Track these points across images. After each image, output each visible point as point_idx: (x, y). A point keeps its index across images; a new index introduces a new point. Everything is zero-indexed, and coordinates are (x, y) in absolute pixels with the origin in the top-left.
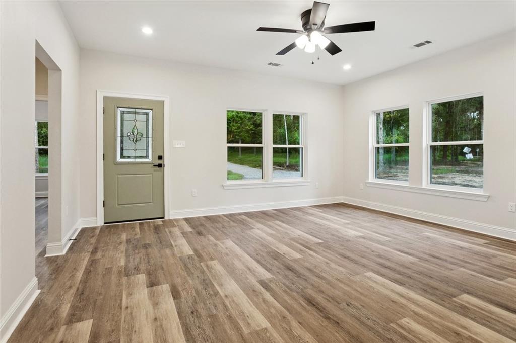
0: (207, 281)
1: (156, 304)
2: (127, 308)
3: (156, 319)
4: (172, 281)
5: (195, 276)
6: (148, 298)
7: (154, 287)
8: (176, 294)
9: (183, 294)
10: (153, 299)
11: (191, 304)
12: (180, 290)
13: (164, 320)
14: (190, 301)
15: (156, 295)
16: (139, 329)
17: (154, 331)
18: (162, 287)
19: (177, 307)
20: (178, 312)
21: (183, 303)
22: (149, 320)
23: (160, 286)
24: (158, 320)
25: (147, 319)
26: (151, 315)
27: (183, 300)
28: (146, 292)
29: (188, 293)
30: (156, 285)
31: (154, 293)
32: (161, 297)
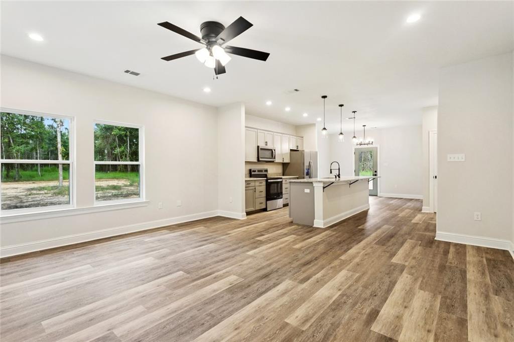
0: (333, 307)
1: (399, 317)
2: (429, 331)
3: (406, 307)
4: (363, 330)
5: (334, 320)
6: (402, 328)
7: (388, 336)
8: (374, 315)
9: (367, 310)
10: (399, 324)
11: (370, 300)
12: (365, 316)
13: (399, 304)
14: (368, 303)
15: (393, 327)
16: (422, 309)
17: (411, 302)
18: (380, 330)
19: (383, 305)
20: (385, 302)
21: (375, 304)
22: (412, 310)
23: (382, 333)
24: (404, 306)
25: (413, 311)
26: (407, 311)
27: (373, 306)
28: (401, 335)
29: (362, 309)
30: (386, 337)
31: (393, 329)
32: (389, 320)
